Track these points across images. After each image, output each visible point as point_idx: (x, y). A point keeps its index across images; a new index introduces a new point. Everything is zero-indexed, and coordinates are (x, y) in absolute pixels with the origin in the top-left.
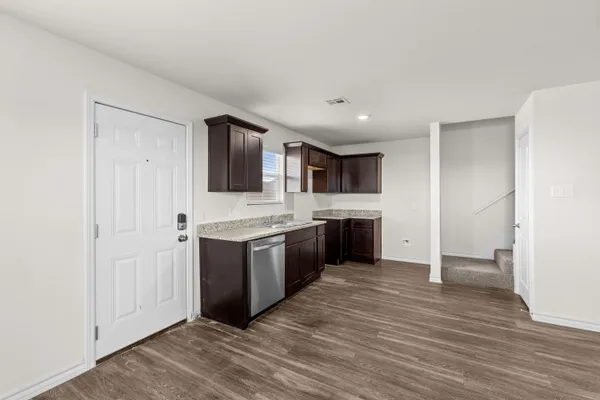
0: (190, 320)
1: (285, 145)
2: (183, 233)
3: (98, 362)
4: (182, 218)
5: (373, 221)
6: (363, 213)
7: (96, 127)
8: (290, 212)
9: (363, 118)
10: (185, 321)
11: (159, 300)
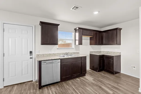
0: (34, 81)
1: (75, 29)
2: (31, 56)
3: (4, 87)
4: (31, 52)
5: (113, 56)
6: (112, 53)
7: (4, 29)
8: (78, 52)
9: (96, 13)
10: (32, 81)
11: (23, 74)
